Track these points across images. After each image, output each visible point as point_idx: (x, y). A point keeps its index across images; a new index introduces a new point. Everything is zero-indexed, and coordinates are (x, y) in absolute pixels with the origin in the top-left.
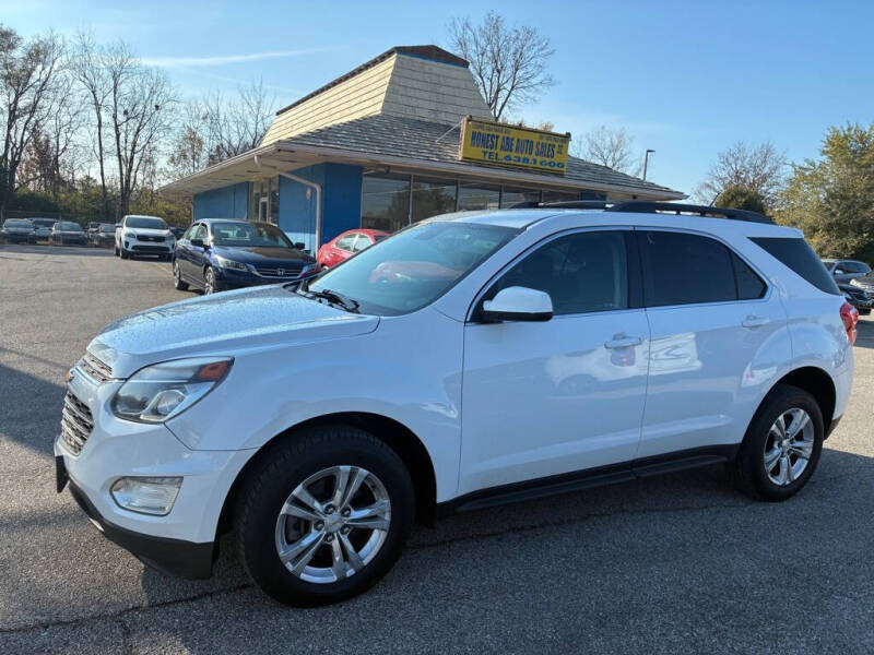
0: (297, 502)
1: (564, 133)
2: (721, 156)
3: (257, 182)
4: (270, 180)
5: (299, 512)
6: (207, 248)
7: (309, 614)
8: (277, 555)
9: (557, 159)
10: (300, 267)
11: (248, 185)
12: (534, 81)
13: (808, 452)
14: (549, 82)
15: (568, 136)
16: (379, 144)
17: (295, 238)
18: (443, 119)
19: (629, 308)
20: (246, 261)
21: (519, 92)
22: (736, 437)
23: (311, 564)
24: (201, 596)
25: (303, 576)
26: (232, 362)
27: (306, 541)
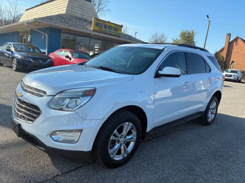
0: (115, 135)
1: (121, 25)
2: (152, 36)
3: (22, 32)
4: (27, 32)
5: (115, 138)
6: (12, 52)
7: (116, 170)
8: (108, 153)
9: (119, 32)
10: (47, 60)
11: (18, 33)
12: (104, 9)
13: (215, 112)
14: (108, 10)
15: (122, 26)
16: (67, 23)
17: (42, 51)
18: (84, 17)
19: (187, 74)
20: (28, 57)
21: (100, 12)
22: (204, 110)
23: (117, 155)
24: (78, 168)
25: (115, 159)
26: (96, 89)
27: (116, 147)
